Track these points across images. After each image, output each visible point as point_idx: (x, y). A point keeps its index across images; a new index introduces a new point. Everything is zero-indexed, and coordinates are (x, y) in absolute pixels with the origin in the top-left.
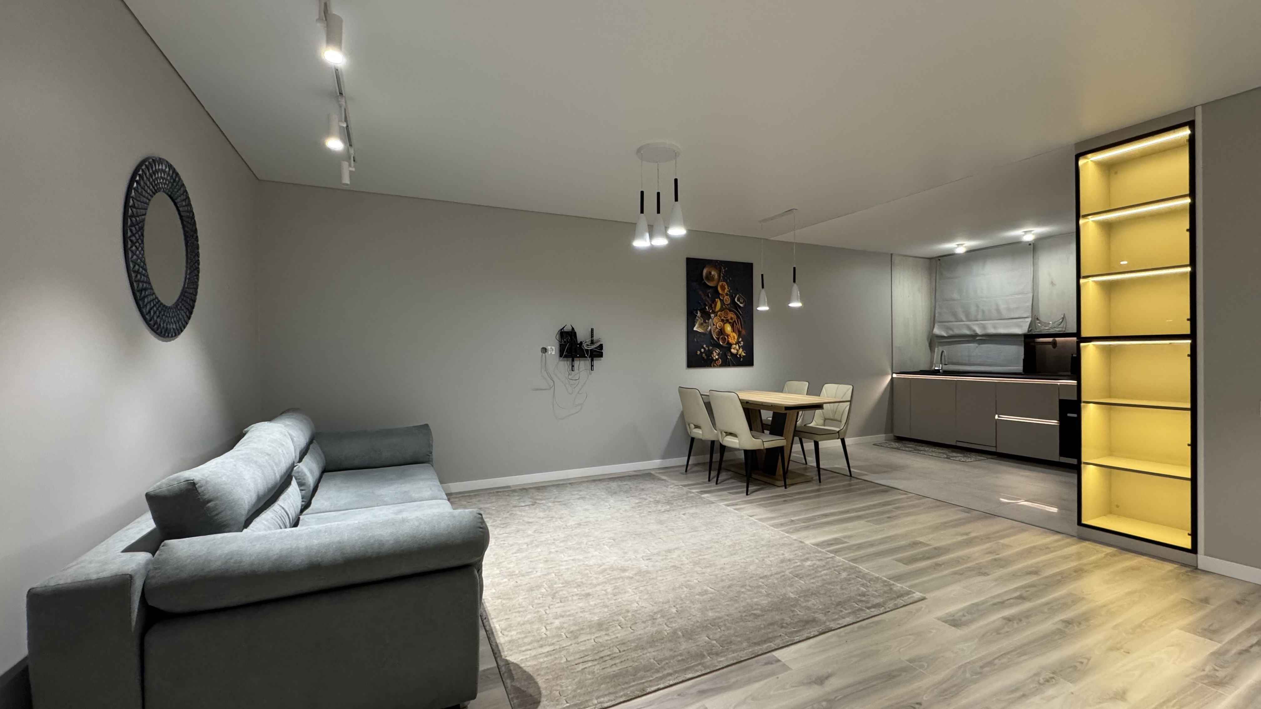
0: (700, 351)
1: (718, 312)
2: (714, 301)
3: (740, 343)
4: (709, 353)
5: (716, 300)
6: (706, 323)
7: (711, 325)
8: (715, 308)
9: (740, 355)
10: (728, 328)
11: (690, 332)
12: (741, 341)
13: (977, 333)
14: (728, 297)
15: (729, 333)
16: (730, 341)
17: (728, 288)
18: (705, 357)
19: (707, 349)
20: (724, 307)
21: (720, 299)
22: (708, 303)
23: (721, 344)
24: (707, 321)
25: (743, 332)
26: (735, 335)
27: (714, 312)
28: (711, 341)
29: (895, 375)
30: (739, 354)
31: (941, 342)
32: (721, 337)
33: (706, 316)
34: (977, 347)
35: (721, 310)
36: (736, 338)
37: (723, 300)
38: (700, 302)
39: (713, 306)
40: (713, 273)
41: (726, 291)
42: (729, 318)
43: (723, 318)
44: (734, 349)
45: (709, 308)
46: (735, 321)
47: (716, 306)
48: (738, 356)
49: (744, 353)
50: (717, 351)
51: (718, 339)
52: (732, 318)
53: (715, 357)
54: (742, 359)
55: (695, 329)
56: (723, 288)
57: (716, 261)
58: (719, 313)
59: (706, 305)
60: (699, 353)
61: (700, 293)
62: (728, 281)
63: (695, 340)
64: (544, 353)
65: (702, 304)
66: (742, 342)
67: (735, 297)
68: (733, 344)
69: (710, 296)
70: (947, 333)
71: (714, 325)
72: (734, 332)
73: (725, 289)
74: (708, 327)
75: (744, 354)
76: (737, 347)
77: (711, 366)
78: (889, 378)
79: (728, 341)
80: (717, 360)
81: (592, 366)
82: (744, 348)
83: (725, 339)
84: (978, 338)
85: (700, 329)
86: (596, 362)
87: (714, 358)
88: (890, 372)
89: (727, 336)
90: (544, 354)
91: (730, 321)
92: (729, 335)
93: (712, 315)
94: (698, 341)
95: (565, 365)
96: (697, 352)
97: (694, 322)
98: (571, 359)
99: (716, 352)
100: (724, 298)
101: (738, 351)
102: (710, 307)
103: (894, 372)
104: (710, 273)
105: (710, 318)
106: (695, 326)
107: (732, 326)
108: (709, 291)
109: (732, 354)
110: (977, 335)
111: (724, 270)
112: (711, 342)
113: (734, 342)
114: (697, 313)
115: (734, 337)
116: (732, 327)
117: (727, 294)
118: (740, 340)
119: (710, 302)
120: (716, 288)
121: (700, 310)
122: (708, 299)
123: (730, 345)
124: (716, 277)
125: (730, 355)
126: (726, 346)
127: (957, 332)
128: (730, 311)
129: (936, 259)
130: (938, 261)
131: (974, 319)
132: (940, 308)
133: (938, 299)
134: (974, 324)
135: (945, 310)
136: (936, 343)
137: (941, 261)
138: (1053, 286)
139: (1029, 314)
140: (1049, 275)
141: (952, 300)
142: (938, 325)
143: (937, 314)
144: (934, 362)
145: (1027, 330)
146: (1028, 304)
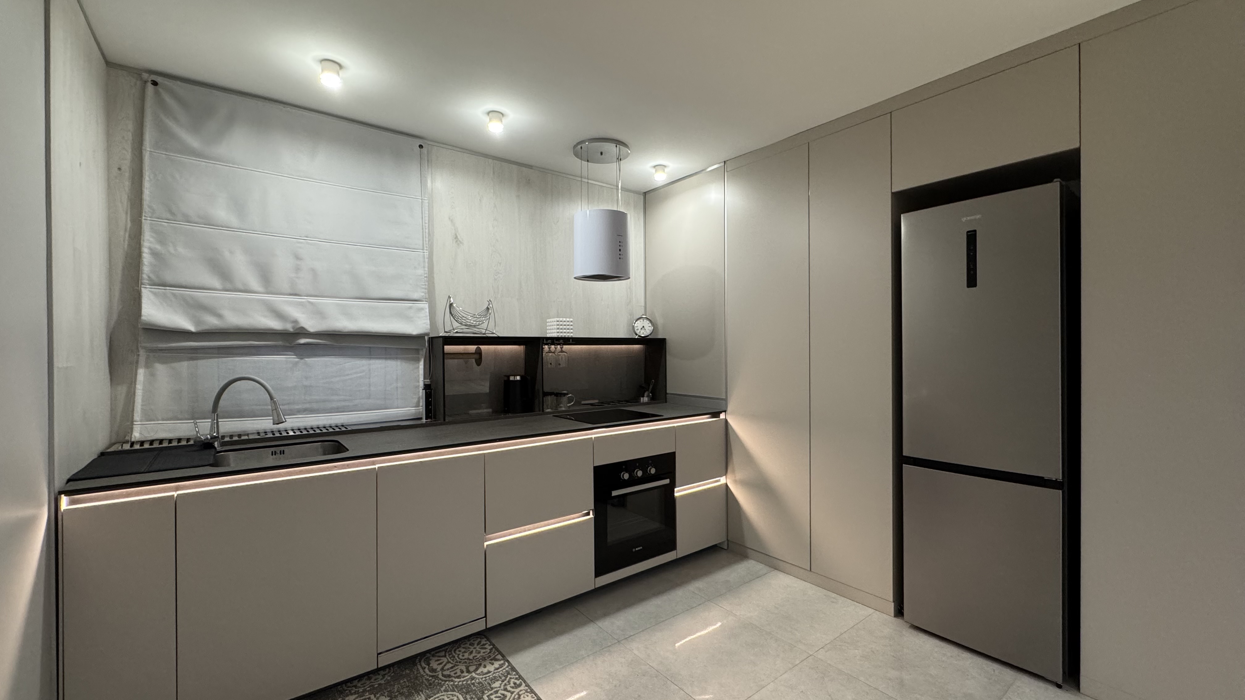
13: (303, 328)
29: (63, 502)
31: (165, 350)
34: (296, 364)
70: (197, 322)
78: (47, 512)
84: (303, 341)
88: (46, 490)
110: (301, 332)
129: (140, 75)
130: (150, 88)
131: (285, 286)
132: (162, 239)
133: (149, 207)
134: (290, 303)
135: (181, 250)
136: (142, 352)
137: (161, 90)
138: (458, 244)
139: (423, 294)
140: (451, 220)
141: (209, 222)
142: (155, 294)
143: (147, 258)
144: (137, 416)
145: (429, 327)
146: (420, 271)
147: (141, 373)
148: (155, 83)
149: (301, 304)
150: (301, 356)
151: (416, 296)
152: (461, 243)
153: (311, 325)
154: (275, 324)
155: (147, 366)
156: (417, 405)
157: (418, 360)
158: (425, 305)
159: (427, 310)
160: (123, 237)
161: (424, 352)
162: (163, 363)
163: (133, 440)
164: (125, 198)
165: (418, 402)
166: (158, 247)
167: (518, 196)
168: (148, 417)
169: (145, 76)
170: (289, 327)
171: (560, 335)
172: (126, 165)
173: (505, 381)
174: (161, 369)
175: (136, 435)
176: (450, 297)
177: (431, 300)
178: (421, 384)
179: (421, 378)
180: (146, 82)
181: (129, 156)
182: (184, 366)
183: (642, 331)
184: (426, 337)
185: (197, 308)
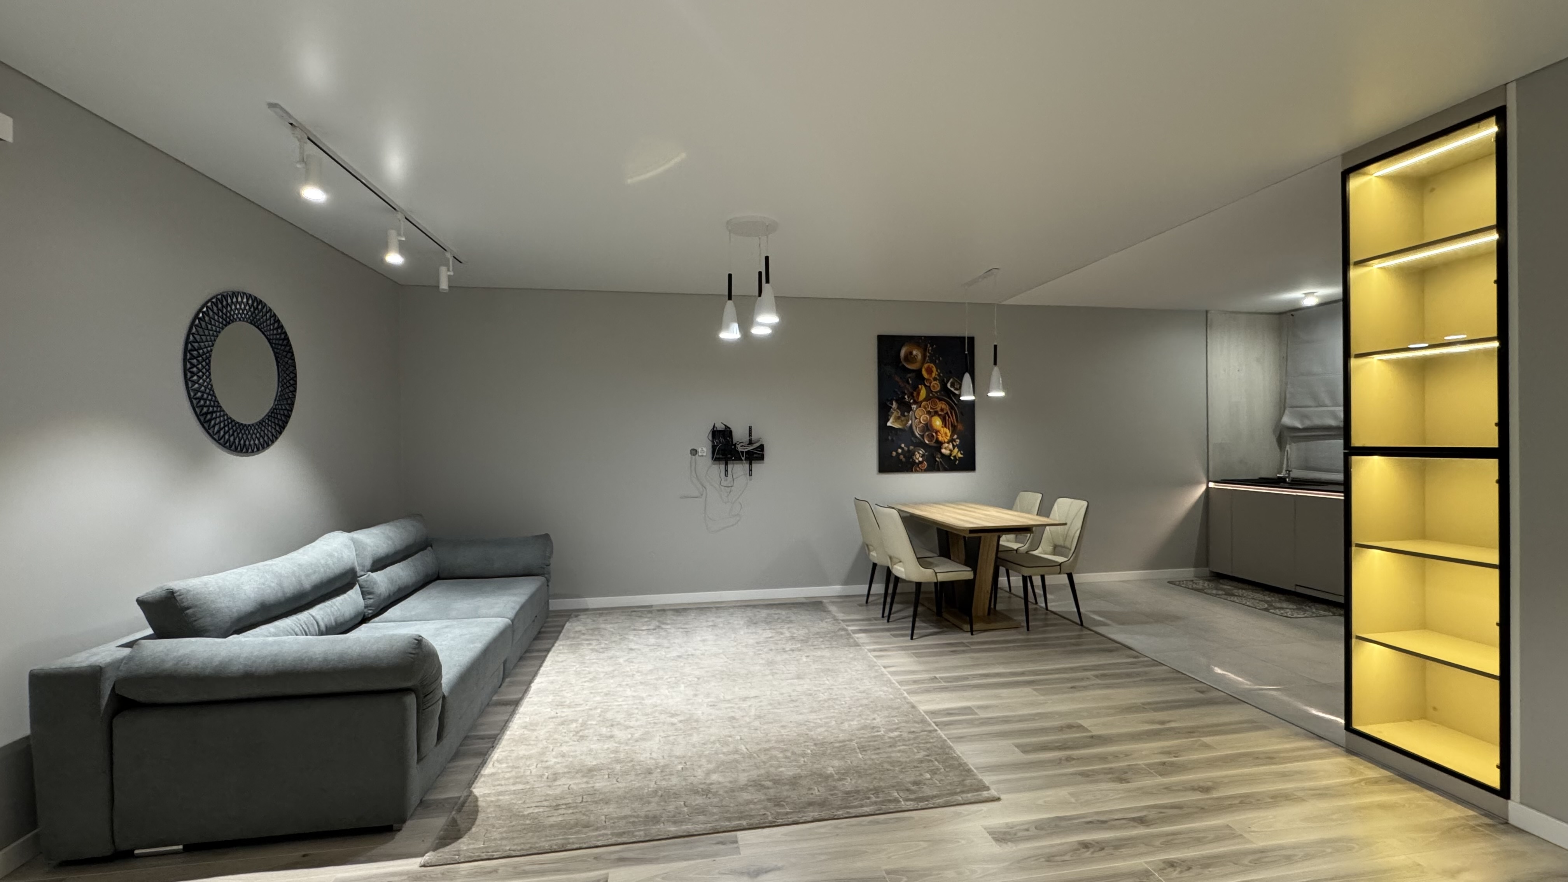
0: (896, 451)
1: (922, 402)
2: (916, 388)
3: (955, 442)
4: (910, 455)
5: (920, 386)
6: (904, 416)
7: (911, 419)
8: (918, 399)
9: (955, 457)
10: (937, 423)
11: (883, 428)
12: (957, 438)
14: (937, 382)
15: (938, 429)
16: (940, 438)
17: (937, 371)
18: (904, 460)
19: (906, 449)
20: (931, 395)
21: (925, 386)
22: (908, 390)
23: (927, 442)
24: (906, 414)
25: (960, 427)
26: (947, 431)
27: (915, 402)
28: (913, 438)
29: (1211, 485)
30: (953, 455)
31: (1294, 437)
32: (927, 433)
33: (905, 408)
35: (927, 399)
36: (949, 434)
37: (929, 387)
38: (896, 390)
39: (915, 394)
40: (915, 352)
41: (934, 375)
42: (938, 409)
43: (929, 409)
44: (945, 448)
45: (908, 397)
46: (947, 413)
47: (918, 394)
48: (952, 458)
49: (961, 454)
50: (921, 452)
51: (923, 436)
52: (942, 410)
53: (918, 459)
54: (957, 462)
55: (889, 424)
56: (929, 371)
57: (920, 337)
58: (924, 403)
59: (906, 394)
60: (894, 454)
61: (897, 379)
62: (937, 361)
63: (890, 438)
64: (694, 455)
65: (899, 393)
66: (958, 440)
67: (948, 382)
68: (945, 443)
69: (911, 382)
70: (1302, 422)
71: (916, 418)
72: (945, 426)
73: (932, 372)
74: (908, 421)
75: (962, 456)
76: (951, 446)
77: (912, 471)
78: (1203, 488)
79: (937, 439)
80: (921, 463)
81: (751, 470)
82: (960, 448)
83: (933, 436)
85: (896, 424)
86: (756, 466)
87: (917, 461)
88: (1205, 480)
89: (936, 433)
90: (694, 457)
91: (940, 413)
92: (939, 431)
93: (914, 407)
94: (892, 440)
95: (717, 469)
96: (891, 453)
97: (888, 415)
98: (724, 462)
99: (919, 453)
100: (930, 384)
101: (951, 451)
102: (911, 395)
103: (1210, 480)
104: (911, 353)
105: (910, 409)
106: (888, 420)
107: (944, 420)
108: (909, 375)
109: (943, 455)
111: (930, 348)
112: (912, 441)
113: (946, 440)
114: (892, 404)
115: (946, 434)
116: (943, 422)
117: (935, 379)
118: (955, 437)
119: (911, 390)
120: (920, 371)
121: (897, 401)
122: (907, 386)
123: (940, 444)
124: (920, 357)
125: (939, 456)
126: (935, 445)
127: (1317, 422)
128: (940, 400)
130: (1291, 317)
132: (1294, 385)
133: (1290, 373)
135: (1300, 389)
136: (1288, 438)
137: (1294, 318)
141: (1311, 374)
142: (1290, 412)
143: (1288, 396)
147: (1286, 446)
148: (1292, 315)
155: (1292, 444)
162: (1295, 442)
166: (1292, 390)
182: (1303, 445)
185: (1304, 416)
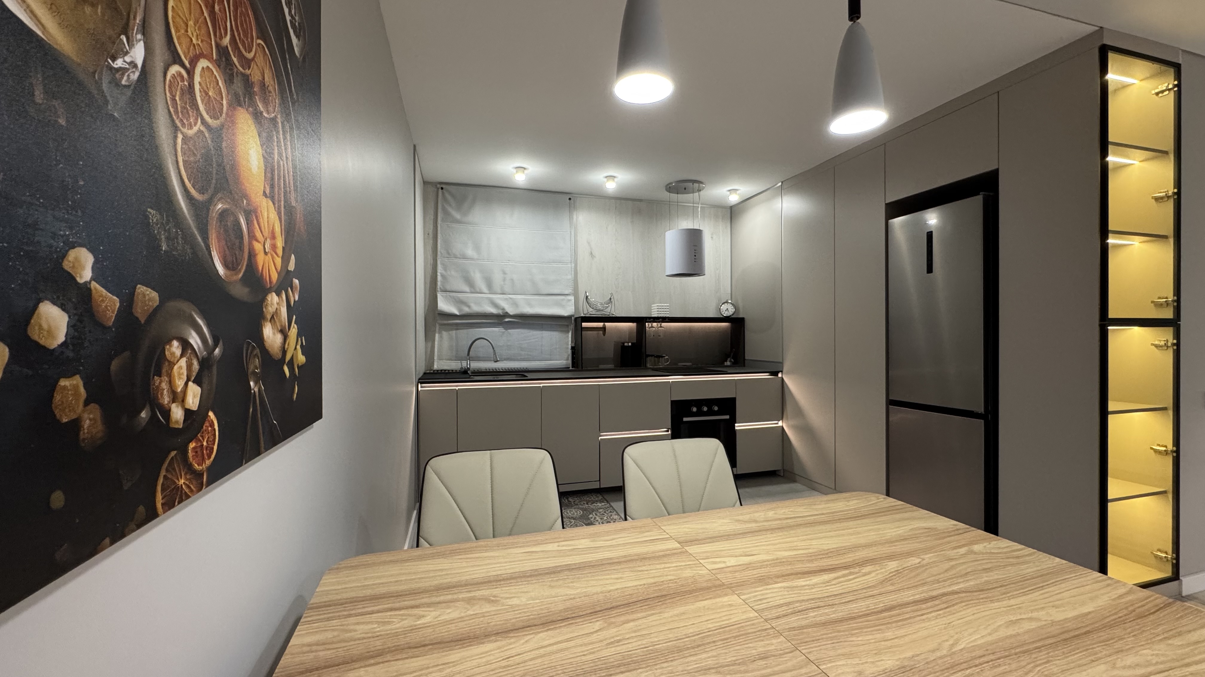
13: (507, 312)
23: (221, 269)
29: (420, 386)
34: (504, 333)
77: (152, 515)
84: (507, 320)
88: (415, 380)
99: (186, 345)
110: (506, 315)
129: (436, 186)
130: (440, 190)
131: (499, 291)
132: (445, 268)
133: (441, 252)
134: (501, 299)
135: (453, 273)
136: (437, 325)
137: (444, 191)
138: (593, 258)
139: (571, 291)
140: (589, 243)
141: (464, 257)
142: (442, 296)
143: (439, 278)
144: (436, 358)
145: (574, 311)
146: (569, 277)
147: (437, 335)
148: (442, 188)
149: (506, 299)
150: (506, 329)
151: (566, 292)
152: (595, 257)
153: (511, 311)
154: (493, 311)
155: (440, 333)
156: (567, 359)
157: (568, 332)
158: (572, 298)
159: (573, 301)
160: (430, 268)
161: (572, 326)
163: (434, 369)
164: (430, 248)
165: (568, 357)
166: (443, 272)
167: (632, 222)
168: (440, 359)
169: (438, 186)
170: (500, 312)
171: (660, 315)
172: (431, 232)
173: (622, 346)
174: (445, 334)
175: (436, 367)
176: (586, 292)
177: (576, 294)
178: (570, 347)
179: (570, 343)
180: (438, 189)
181: (432, 227)
182: (453, 333)
183: (726, 312)
184: (573, 318)
185: (460, 302)
